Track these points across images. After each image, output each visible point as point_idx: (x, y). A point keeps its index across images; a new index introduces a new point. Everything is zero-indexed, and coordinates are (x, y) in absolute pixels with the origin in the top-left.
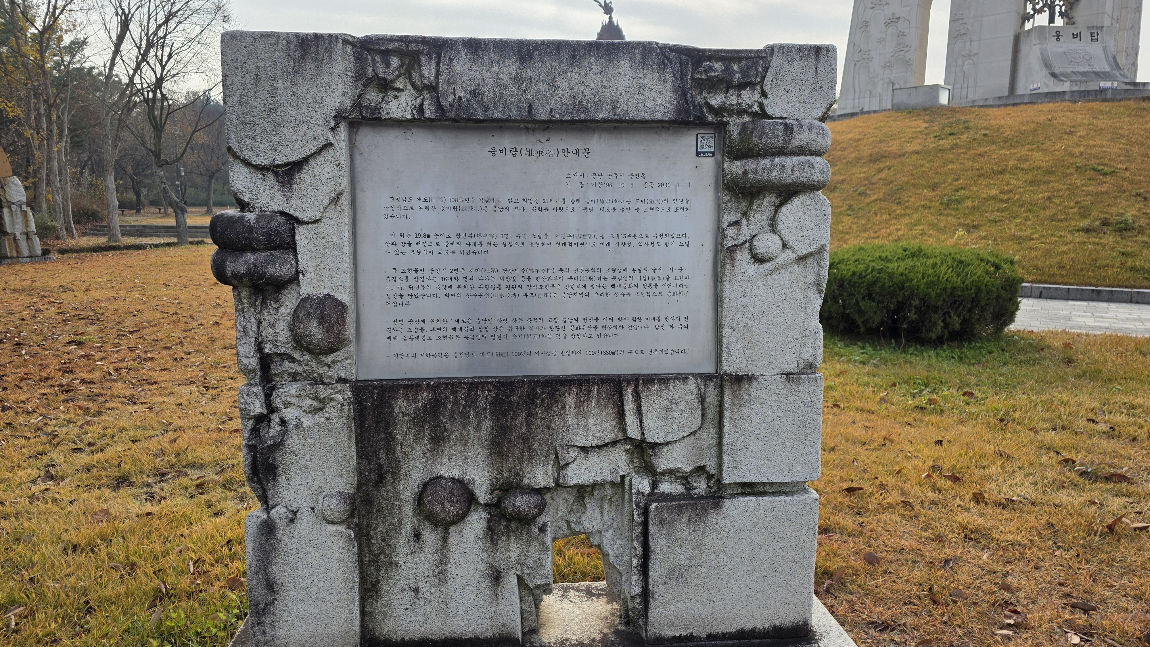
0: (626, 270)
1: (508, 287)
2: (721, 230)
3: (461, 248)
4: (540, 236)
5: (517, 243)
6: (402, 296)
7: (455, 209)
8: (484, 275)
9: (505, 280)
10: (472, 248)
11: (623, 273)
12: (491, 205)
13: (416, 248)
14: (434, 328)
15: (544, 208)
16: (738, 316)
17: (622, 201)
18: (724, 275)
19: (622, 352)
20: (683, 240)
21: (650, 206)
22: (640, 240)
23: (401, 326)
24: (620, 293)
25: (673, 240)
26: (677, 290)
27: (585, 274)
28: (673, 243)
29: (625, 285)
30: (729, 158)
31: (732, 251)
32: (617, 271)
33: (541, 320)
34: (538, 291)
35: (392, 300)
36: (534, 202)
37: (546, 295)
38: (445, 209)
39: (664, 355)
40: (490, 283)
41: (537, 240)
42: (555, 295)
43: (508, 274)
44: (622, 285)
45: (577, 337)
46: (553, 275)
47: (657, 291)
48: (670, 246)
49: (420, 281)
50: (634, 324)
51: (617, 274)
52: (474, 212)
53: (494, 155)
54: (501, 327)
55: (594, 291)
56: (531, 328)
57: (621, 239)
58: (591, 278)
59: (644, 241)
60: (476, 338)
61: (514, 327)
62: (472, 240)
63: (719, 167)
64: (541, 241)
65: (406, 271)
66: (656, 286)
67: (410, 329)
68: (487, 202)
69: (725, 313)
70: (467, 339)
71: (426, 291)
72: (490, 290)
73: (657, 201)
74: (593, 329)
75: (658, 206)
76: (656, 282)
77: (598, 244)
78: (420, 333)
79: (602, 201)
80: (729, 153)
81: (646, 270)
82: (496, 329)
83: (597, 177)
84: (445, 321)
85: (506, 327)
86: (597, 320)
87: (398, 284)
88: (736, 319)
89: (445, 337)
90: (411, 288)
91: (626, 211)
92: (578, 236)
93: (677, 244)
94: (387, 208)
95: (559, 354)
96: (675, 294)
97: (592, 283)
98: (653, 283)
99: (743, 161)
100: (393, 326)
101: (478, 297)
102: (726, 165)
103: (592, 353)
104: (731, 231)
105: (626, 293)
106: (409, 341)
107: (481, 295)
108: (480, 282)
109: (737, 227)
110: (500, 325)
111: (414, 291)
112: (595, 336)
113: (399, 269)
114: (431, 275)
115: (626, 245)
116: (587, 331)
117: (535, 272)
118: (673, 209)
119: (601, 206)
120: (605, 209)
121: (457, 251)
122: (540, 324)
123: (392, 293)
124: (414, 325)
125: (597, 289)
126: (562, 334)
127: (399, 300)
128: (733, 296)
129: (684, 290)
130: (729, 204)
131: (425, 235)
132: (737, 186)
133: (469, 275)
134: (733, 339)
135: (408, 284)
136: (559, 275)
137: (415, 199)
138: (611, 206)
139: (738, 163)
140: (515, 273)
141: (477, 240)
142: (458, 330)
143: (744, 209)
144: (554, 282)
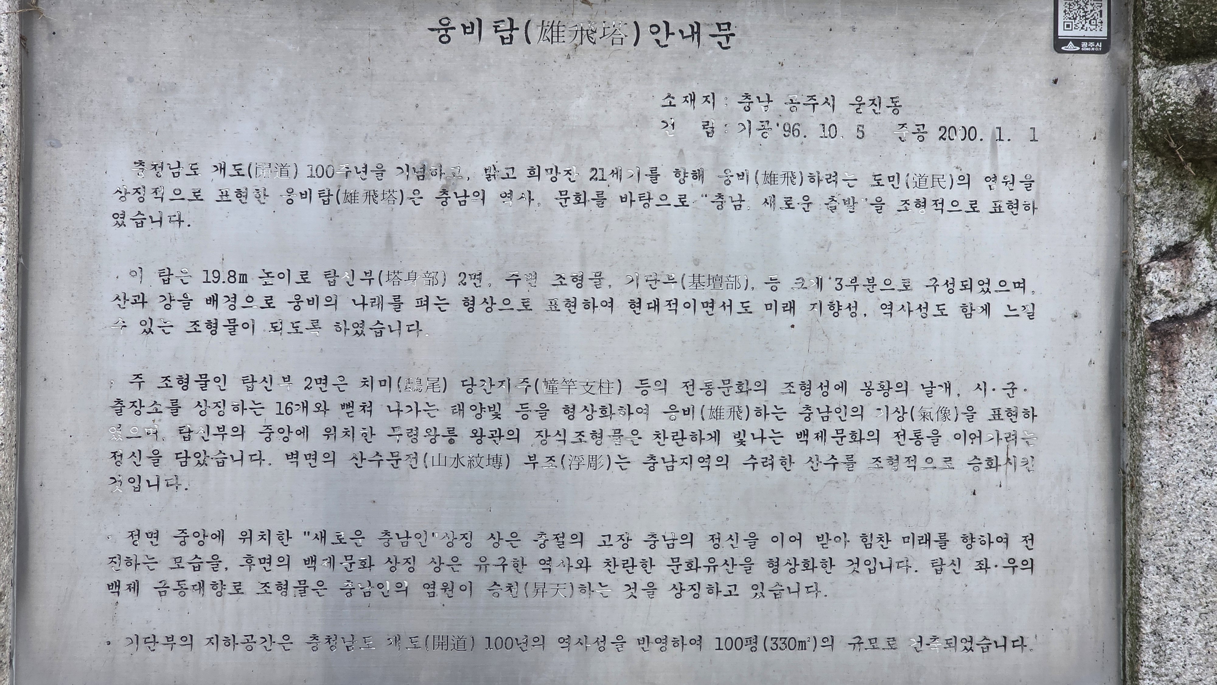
0: (843, 386)
1: (478, 435)
2: (1132, 272)
3: (339, 315)
4: (579, 280)
5: (507, 301)
6: (156, 458)
7: (326, 197)
8: (407, 398)
9: (469, 414)
10: (372, 315)
11: (836, 398)
12: (435, 184)
13: (207, 312)
14: (249, 559)
15: (592, 195)
16: (1187, 534)
17: (833, 178)
18: (1144, 407)
19: (830, 641)
20: (1018, 298)
21: (913, 194)
22: (886, 297)
23: (153, 552)
24: (825, 458)
25: (984, 299)
26: (999, 451)
27: (717, 399)
28: (987, 309)
29: (840, 433)
30: (1154, 56)
31: (1167, 334)
32: (816, 392)
33: (579, 538)
34: (570, 449)
35: (127, 469)
36: (563, 179)
37: (593, 462)
38: (296, 198)
39: (959, 654)
40: (424, 422)
41: (571, 291)
42: (623, 461)
43: (479, 396)
44: (831, 432)
45: (688, 595)
46: (616, 401)
47: (938, 453)
48: (979, 316)
49: (212, 413)
50: (867, 554)
51: (816, 400)
52: (382, 207)
53: (446, 40)
54: (455, 559)
55: (744, 452)
56: (546, 563)
57: (829, 294)
58: (736, 412)
59: (899, 299)
60: (376, 592)
61: (493, 560)
62: (373, 291)
63: (1124, 83)
64: (580, 295)
65: (174, 382)
66: (936, 436)
67: (178, 560)
68: (422, 177)
69: (1147, 524)
70: (350, 593)
71: (230, 446)
72: (423, 445)
73: (936, 180)
74: (740, 570)
75: (941, 194)
76: (935, 425)
77: (757, 306)
78: (208, 575)
79: (771, 178)
80: (1154, 40)
81: (904, 387)
82: (438, 564)
83: (757, 107)
84: (285, 536)
85: (469, 558)
86: (753, 540)
87: (145, 421)
88: (1182, 546)
89: (283, 587)
90: (186, 433)
91: (843, 209)
92: (697, 280)
93: (998, 309)
94: (123, 195)
95: (631, 646)
96: (992, 463)
97: (738, 425)
98: (927, 428)
99: (1197, 67)
100: (126, 550)
101: (386, 465)
102: (1144, 77)
103: (735, 643)
104: (1163, 276)
105: (841, 458)
106: (172, 596)
107: (395, 458)
108: (393, 419)
109: (1179, 262)
110: (451, 552)
111: (195, 445)
112: (745, 590)
113: (153, 378)
114: (248, 397)
115: (845, 313)
116: (721, 577)
117: (563, 392)
118: (985, 205)
119: (768, 190)
120: (780, 202)
121: (327, 325)
122: (575, 552)
123: (126, 447)
124: (192, 548)
125: (753, 447)
126: (642, 585)
127: (148, 471)
128: (1172, 472)
129: (1020, 451)
130: (1155, 193)
131: (232, 274)
132: (1180, 139)
133: (359, 395)
134: (1173, 607)
135: (178, 421)
136: (638, 401)
137: (206, 171)
138: (796, 192)
139: (1182, 71)
140: (499, 395)
141: (387, 291)
142: (323, 566)
143: (1202, 209)
144: (620, 421)
